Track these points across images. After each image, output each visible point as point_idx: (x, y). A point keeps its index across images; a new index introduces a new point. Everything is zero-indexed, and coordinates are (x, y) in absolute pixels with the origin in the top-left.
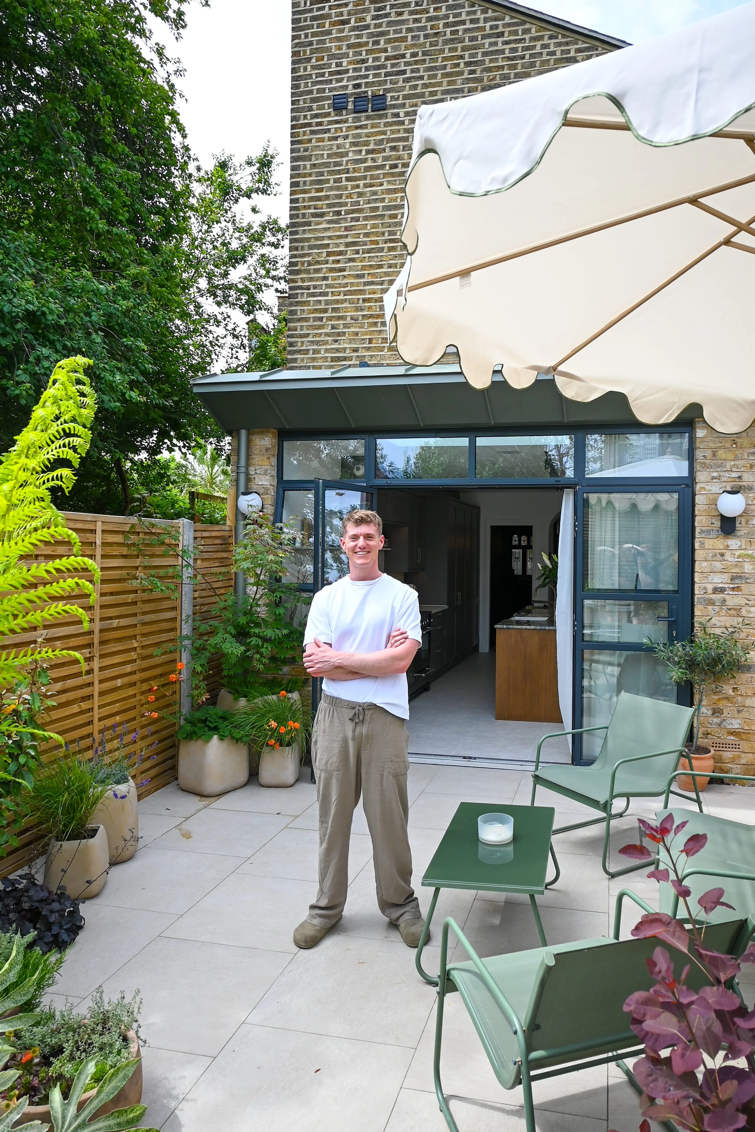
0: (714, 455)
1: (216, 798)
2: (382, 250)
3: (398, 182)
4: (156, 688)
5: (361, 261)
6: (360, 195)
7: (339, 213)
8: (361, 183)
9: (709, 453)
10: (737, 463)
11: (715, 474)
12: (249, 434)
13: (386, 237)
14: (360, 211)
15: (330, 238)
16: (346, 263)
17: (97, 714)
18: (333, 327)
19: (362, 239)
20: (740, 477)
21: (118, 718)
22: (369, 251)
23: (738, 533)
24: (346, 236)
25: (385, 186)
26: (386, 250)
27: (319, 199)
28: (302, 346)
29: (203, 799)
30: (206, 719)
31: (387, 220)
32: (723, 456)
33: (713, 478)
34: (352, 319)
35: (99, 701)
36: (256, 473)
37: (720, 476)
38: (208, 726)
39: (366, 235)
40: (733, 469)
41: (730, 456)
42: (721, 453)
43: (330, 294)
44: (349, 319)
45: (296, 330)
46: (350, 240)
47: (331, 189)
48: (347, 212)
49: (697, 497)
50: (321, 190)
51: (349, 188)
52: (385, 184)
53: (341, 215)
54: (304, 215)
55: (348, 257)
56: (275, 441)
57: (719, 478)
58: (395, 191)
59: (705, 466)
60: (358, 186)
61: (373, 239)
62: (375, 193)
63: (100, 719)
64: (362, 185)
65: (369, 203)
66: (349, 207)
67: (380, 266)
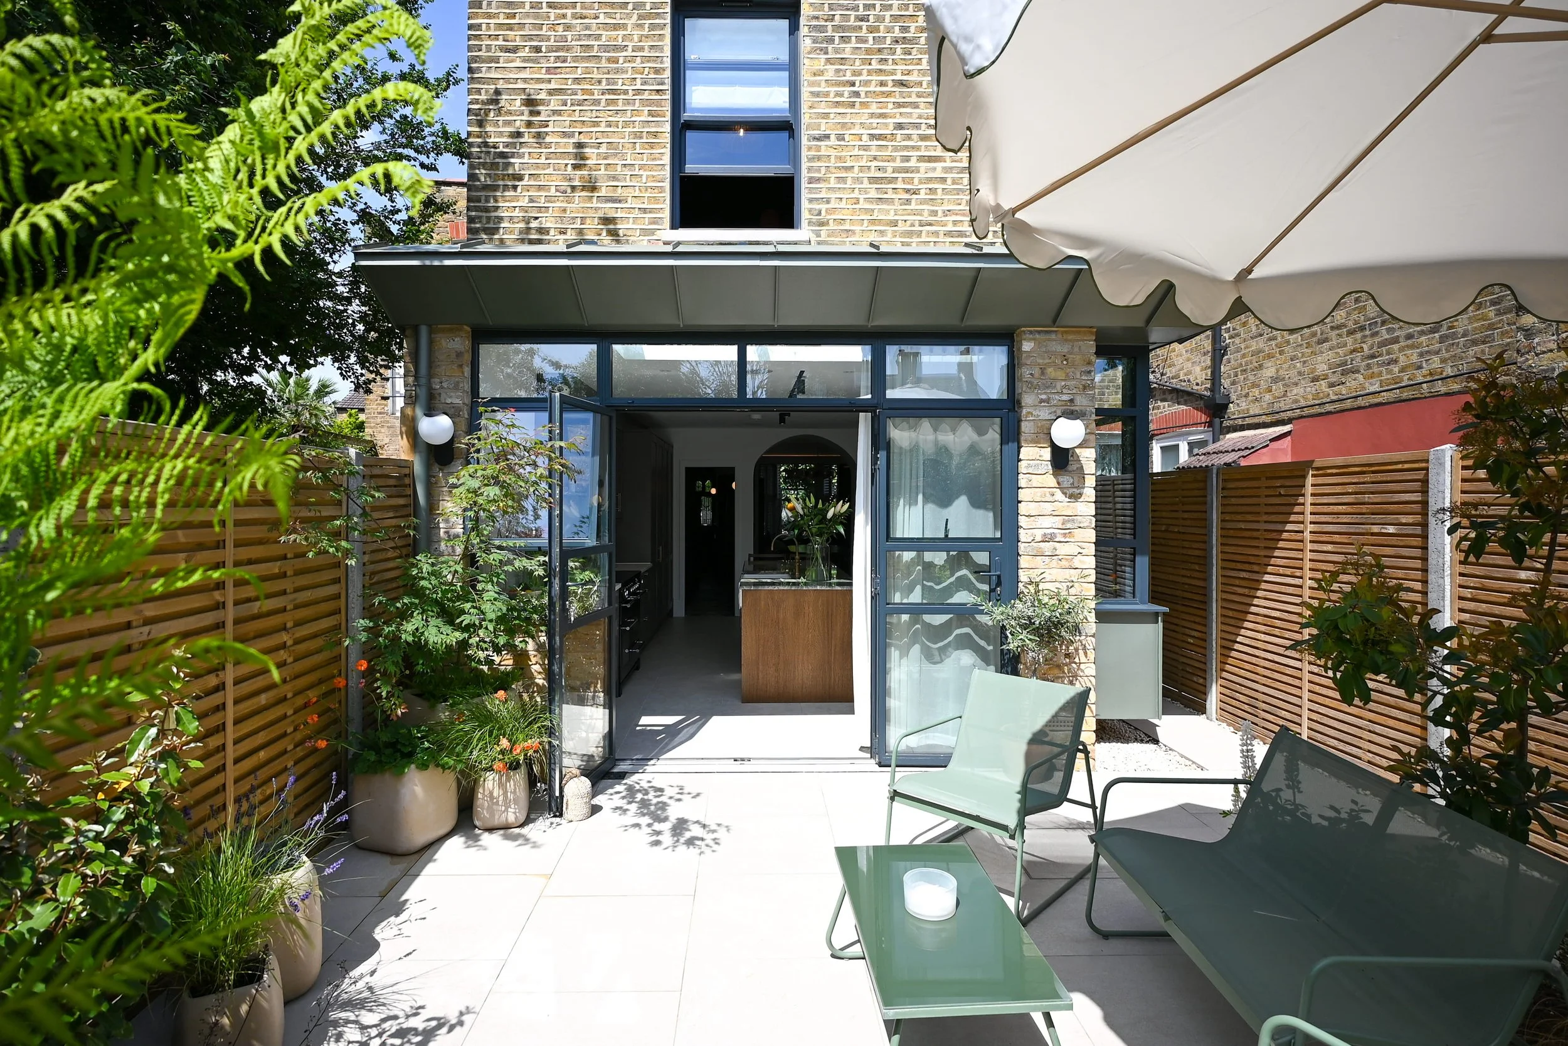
0: (1043, 373)
1: (416, 856)
2: (597, 102)
3: (618, 16)
4: (315, 700)
5: (569, 116)
6: (568, 27)
7: (538, 49)
8: (569, 12)
9: (1036, 371)
10: (1068, 383)
11: (1044, 397)
12: (431, 332)
13: (604, 86)
14: (568, 49)
15: (525, 80)
16: (549, 116)
17: (231, 753)
18: (531, 201)
19: (570, 85)
20: (1072, 401)
21: (262, 754)
22: (580, 103)
23: (1070, 468)
24: (549, 81)
25: (602, 19)
26: (603, 103)
27: (510, 27)
28: (488, 222)
29: (396, 859)
30: (397, 742)
31: (604, 64)
32: (1053, 375)
33: (1042, 401)
34: (557, 190)
35: (234, 732)
36: (442, 387)
37: (1049, 398)
38: (399, 750)
39: (577, 80)
40: (1065, 391)
41: (1060, 374)
42: (1050, 371)
43: (527, 155)
44: (553, 189)
45: (479, 201)
46: (553, 86)
47: (527, 15)
48: (550, 49)
49: (1023, 424)
50: (513, 16)
51: (552, 18)
52: (602, 16)
53: (541, 51)
54: (489, 47)
55: (550, 108)
56: (468, 343)
57: (1048, 401)
58: (616, 27)
59: (1032, 387)
60: (564, 16)
61: (585, 87)
62: (588, 28)
63: (237, 761)
64: (569, 15)
65: (579, 40)
66: (552, 43)
67: (596, 124)
